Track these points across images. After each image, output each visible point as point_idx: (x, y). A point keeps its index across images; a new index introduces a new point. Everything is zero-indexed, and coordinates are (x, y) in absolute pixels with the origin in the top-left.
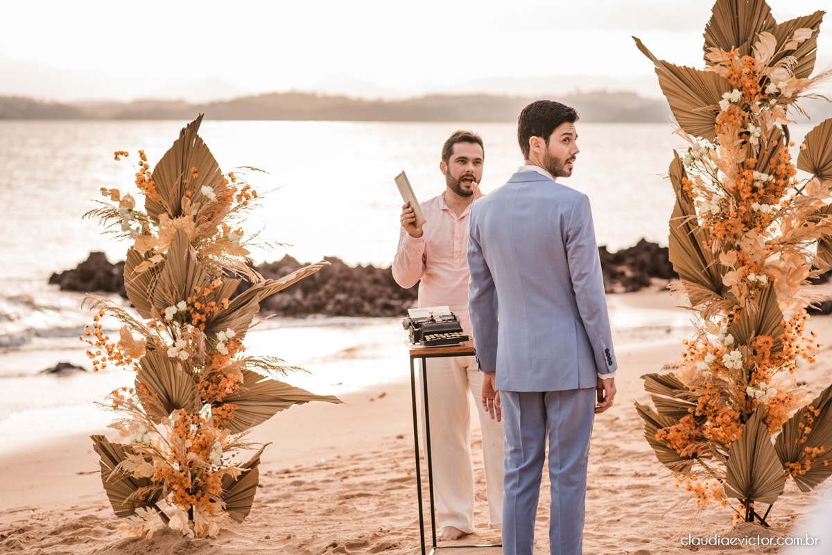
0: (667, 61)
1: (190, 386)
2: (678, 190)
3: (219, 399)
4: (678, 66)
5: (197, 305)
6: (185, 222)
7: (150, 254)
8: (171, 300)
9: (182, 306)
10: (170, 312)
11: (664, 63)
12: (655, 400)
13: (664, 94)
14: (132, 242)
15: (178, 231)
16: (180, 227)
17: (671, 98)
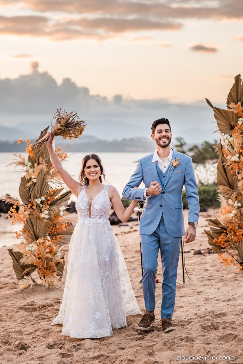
0: (217, 107)
1: (44, 228)
2: (221, 153)
3: (56, 233)
4: (220, 109)
5: (49, 198)
6: (44, 166)
7: (30, 179)
8: (38, 196)
9: (43, 198)
10: (38, 201)
11: (215, 108)
12: (211, 228)
13: (215, 119)
14: (24, 174)
15: (41, 170)
16: (42, 169)
17: (218, 120)
